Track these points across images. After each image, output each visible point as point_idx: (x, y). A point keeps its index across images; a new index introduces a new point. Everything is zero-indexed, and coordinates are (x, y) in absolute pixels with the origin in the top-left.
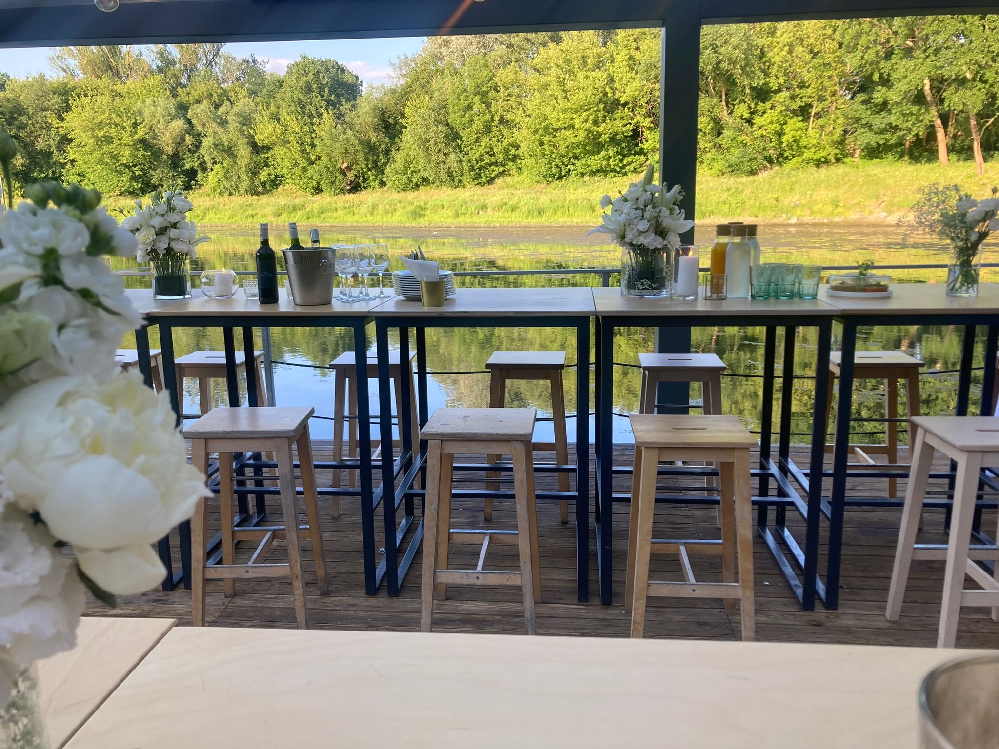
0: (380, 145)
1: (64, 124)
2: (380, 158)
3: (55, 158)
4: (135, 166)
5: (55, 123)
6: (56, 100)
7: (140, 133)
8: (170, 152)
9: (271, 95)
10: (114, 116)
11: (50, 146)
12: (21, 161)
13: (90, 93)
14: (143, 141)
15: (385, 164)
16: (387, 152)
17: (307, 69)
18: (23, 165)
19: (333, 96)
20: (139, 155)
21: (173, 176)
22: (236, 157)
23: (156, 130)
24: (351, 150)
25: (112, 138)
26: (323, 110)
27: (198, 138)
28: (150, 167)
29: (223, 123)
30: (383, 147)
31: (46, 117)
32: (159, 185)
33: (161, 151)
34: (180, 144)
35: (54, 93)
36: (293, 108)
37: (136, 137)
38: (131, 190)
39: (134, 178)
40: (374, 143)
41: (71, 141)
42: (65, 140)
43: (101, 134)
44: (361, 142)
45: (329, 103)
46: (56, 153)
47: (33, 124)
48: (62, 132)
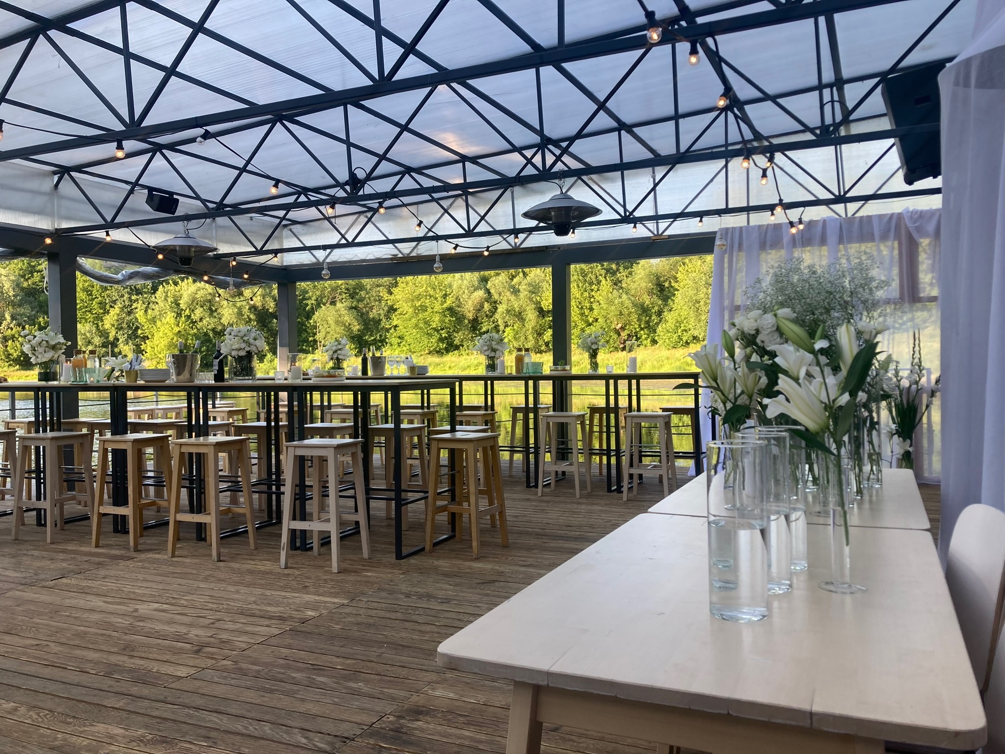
0: (653, 307)
1: (392, 297)
2: (653, 318)
3: (383, 324)
4: (442, 329)
5: (386, 296)
7: (449, 302)
8: (471, 318)
10: (429, 289)
11: (380, 314)
12: (358, 327)
14: (450, 309)
15: (658, 324)
16: (660, 313)
18: (359, 330)
20: (447, 321)
21: (472, 337)
22: (525, 320)
23: (461, 300)
24: (626, 312)
25: (426, 307)
26: (602, 278)
27: (495, 305)
28: (454, 331)
29: (516, 291)
30: (656, 308)
31: (379, 291)
32: (460, 345)
33: (464, 317)
34: (479, 310)
37: (445, 306)
38: (437, 349)
39: (441, 340)
40: (648, 305)
41: (395, 310)
42: (392, 309)
43: (418, 304)
44: (635, 305)
45: (608, 271)
46: (384, 320)
47: (369, 298)
48: (390, 303)
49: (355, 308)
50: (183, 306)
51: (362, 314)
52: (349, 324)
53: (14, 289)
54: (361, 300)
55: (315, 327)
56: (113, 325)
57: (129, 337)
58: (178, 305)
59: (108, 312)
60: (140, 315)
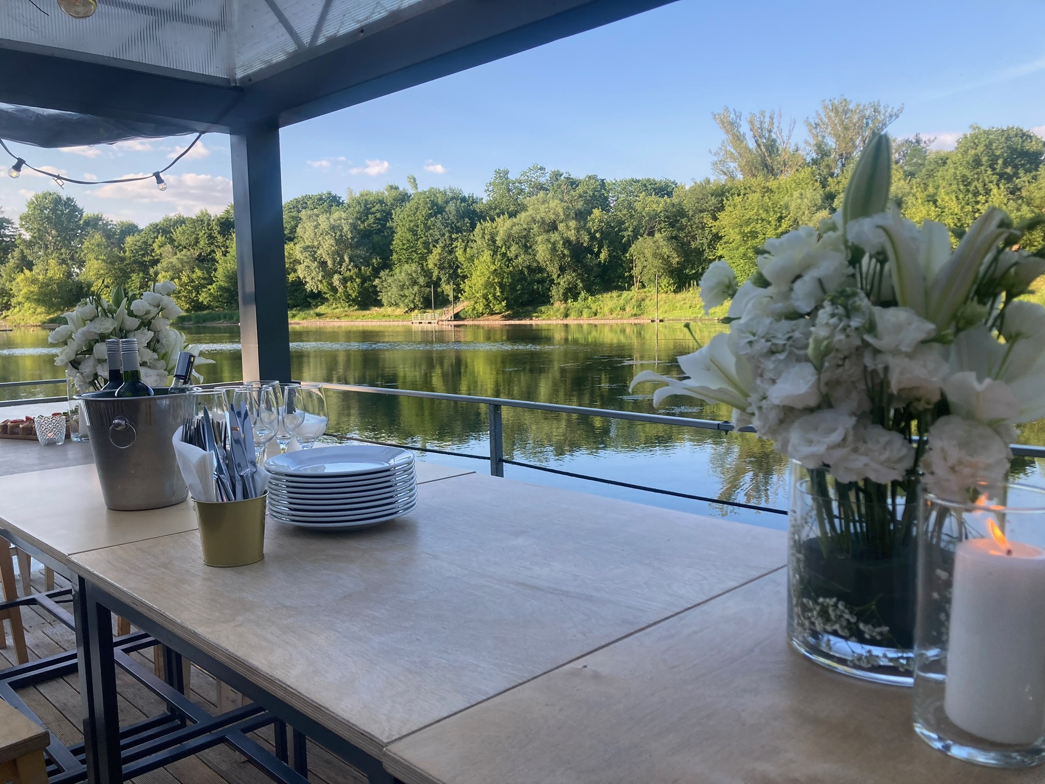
1: (717, 223)
3: (706, 255)
5: (710, 222)
6: (713, 200)
9: (930, 174)
10: (761, 212)
11: (702, 244)
12: (677, 259)
13: (742, 192)
17: (976, 141)
18: (678, 263)
19: (1010, 168)
23: (800, 222)
25: (757, 232)
26: (991, 186)
31: (703, 217)
35: (712, 196)
36: (954, 187)
41: (721, 238)
42: (717, 238)
43: (748, 229)
45: (1001, 176)
46: (707, 251)
47: (691, 225)
48: (714, 231)
49: (675, 238)
50: (499, 243)
51: (683, 244)
52: (668, 257)
53: (351, 232)
54: (682, 229)
55: (632, 261)
56: (436, 265)
57: (450, 276)
58: (494, 242)
59: (431, 253)
60: (459, 253)
